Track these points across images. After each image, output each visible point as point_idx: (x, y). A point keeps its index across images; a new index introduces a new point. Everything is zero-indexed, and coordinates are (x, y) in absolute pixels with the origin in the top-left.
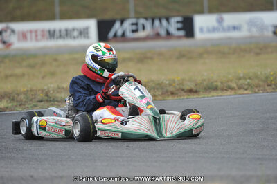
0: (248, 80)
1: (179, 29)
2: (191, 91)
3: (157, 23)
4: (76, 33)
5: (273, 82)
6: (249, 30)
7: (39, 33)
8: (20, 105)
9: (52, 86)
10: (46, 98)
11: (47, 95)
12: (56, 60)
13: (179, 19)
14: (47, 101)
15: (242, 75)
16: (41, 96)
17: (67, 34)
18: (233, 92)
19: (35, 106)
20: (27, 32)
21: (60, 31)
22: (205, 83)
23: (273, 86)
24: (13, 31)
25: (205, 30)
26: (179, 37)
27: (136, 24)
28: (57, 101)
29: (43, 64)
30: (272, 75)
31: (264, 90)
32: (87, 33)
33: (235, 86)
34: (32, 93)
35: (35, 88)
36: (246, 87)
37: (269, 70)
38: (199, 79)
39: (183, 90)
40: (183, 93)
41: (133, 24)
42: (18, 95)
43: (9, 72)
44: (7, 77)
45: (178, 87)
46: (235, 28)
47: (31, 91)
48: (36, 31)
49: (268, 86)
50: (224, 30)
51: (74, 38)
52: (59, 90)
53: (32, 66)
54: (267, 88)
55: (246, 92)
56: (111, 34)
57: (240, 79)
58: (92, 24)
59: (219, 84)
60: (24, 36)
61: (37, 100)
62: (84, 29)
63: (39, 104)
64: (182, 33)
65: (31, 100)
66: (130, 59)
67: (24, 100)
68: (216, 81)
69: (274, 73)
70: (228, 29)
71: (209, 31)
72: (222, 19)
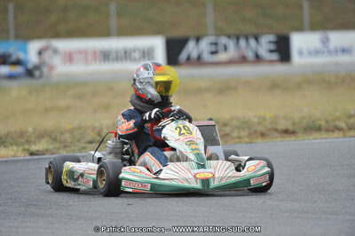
1: (271, 51)
2: (286, 132)
3: (243, 43)
4: (137, 55)
8: (65, 147)
9: (106, 122)
10: (99, 138)
11: (99, 135)
13: (272, 38)
15: (353, 112)
16: (91, 135)
17: (126, 55)
18: (341, 134)
19: (84, 148)
22: (305, 122)
24: (55, 51)
25: (305, 53)
26: (271, 62)
27: (216, 44)
29: (95, 94)
33: (342, 125)
34: (80, 132)
35: (83, 125)
38: (297, 116)
39: (276, 130)
40: (276, 134)
41: (211, 44)
42: (62, 134)
44: (47, 110)
45: (269, 126)
46: (344, 51)
47: (79, 128)
48: (85, 52)
50: (330, 52)
51: (135, 59)
53: (80, 97)
56: (183, 56)
57: (351, 116)
58: (158, 44)
59: (323, 123)
60: (69, 58)
61: (86, 140)
63: (88, 146)
64: (275, 56)
65: (79, 141)
66: (208, 90)
67: (69, 140)
68: (320, 120)
70: (336, 52)
71: (310, 54)
72: (328, 39)
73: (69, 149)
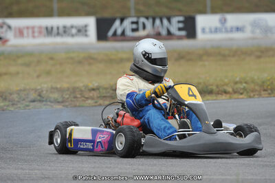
0: (244, 85)
1: (180, 29)
3: (158, 22)
4: (74, 31)
5: (269, 87)
6: (253, 32)
7: (36, 30)
8: (13, 105)
9: (46, 86)
10: (39, 98)
11: (40, 95)
12: (52, 59)
13: (181, 19)
14: (40, 101)
15: (238, 79)
16: (33, 96)
17: (65, 31)
18: (228, 96)
19: (28, 106)
20: (24, 28)
21: (58, 28)
23: (269, 91)
24: (9, 27)
25: (207, 30)
26: (180, 38)
27: (137, 23)
28: (50, 101)
29: (39, 62)
30: (269, 80)
31: (260, 95)
32: (86, 31)
33: (230, 90)
34: (25, 93)
35: (28, 87)
36: (241, 91)
37: (266, 75)
41: (133, 23)
42: (11, 94)
43: (3, 70)
44: (1, 75)
46: (238, 29)
47: (24, 90)
48: (33, 28)
49: (265, 90)
50: (227, 31)
51: (73, 36)
52: (53, 90)
53: (28, 65)
54: (263, 93)
55: (241, 96)
56: (110, 33)
57: (236, 83)
58: (91, 22)
59: (214, 88)
60: (20, 33)
61: (29, 99)
62: (82, 27)
63: (32, 104)
64: (183, 33)
65: (24, 100)
67: (17, 99)
68: (212, 85)
69: (271, 78)
70: (231, 30)
71: (211, 32)
72: (225, 20)
73: (15, 106)
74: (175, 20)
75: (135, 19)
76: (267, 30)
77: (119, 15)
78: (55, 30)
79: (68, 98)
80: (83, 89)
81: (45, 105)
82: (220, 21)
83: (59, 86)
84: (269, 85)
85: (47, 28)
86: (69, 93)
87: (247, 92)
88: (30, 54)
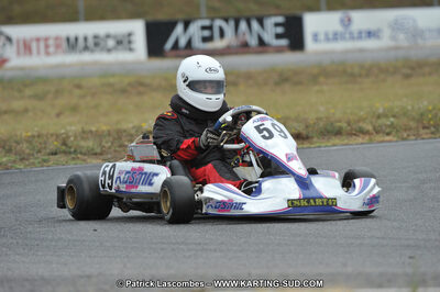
0: (392, 119)
1: (278, 36)
2: (298, 137)
3: (243, 25)
4: (111, 43)
5: (432, 123)
6: (393, 38)
7: (51, 42)
8: (22, 160)
10: (64, 148)
11: (64, 144)
12: (79, 87)
13: (280, 19)
14: (65, 153)
15: (381, 111)
16: (54, 144)
17: (97, 43)
18: (367, 138)
19: (45, 161)
20: (32, 40)
21: (86, 39)
22: (321, 124)
23: (433, 129)
24: (9, 39)
25: (322, 37)
26: (279, 50)
27: (210, 28)
28: (81, 153)
29: (58, 93)
30: (430, 111)
31: (418, 136)
32: (130, 42)
33: (370, 128)
34: (40, 140)
35: (44, 132)
36: (388, 130)
37: (425, 103)
38: (312, 117)
41: (204, 28)
42: (18, 143)
43: (4, 107)
46: (370, 34)
47: (39, 136)
48: (46, 39)
49: (424, 128)
50: (352, 38)
51: (109, 50)
52: (85, 136)
53: (40, 97)
54: (422, 131)
55: (387, 138)
56: (169, 45)
57: (379, 117)
58: (137, 28)
59: (344, 125)
60: (26, 47)
61: (48, 151)
62: (124, 36)
63: (52, 157)
64: (284, 42)
65: (39, 151)
67: (27, 151)
68: (340, 121)
69: (434, 109)
70: (360, 36)
71: (327, 39)
72: (349, 20)
73: (26, 162)
74: (270, 22)
75: (207, 23)
76: (416, 33)
77: (180, 16)
78: (81, 43)
79: (110, 148)
80: (133, 132)
81: (73, 159)
82: (342, 21)
83: (94, 129)
84: (431, 119)
85: (68, 39)
86: (111, 139)
87: (397, 131)
88: (44, 80)
